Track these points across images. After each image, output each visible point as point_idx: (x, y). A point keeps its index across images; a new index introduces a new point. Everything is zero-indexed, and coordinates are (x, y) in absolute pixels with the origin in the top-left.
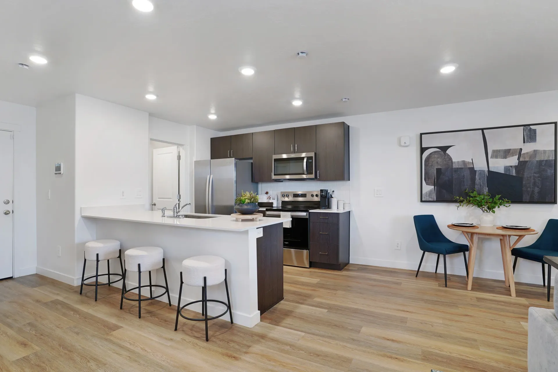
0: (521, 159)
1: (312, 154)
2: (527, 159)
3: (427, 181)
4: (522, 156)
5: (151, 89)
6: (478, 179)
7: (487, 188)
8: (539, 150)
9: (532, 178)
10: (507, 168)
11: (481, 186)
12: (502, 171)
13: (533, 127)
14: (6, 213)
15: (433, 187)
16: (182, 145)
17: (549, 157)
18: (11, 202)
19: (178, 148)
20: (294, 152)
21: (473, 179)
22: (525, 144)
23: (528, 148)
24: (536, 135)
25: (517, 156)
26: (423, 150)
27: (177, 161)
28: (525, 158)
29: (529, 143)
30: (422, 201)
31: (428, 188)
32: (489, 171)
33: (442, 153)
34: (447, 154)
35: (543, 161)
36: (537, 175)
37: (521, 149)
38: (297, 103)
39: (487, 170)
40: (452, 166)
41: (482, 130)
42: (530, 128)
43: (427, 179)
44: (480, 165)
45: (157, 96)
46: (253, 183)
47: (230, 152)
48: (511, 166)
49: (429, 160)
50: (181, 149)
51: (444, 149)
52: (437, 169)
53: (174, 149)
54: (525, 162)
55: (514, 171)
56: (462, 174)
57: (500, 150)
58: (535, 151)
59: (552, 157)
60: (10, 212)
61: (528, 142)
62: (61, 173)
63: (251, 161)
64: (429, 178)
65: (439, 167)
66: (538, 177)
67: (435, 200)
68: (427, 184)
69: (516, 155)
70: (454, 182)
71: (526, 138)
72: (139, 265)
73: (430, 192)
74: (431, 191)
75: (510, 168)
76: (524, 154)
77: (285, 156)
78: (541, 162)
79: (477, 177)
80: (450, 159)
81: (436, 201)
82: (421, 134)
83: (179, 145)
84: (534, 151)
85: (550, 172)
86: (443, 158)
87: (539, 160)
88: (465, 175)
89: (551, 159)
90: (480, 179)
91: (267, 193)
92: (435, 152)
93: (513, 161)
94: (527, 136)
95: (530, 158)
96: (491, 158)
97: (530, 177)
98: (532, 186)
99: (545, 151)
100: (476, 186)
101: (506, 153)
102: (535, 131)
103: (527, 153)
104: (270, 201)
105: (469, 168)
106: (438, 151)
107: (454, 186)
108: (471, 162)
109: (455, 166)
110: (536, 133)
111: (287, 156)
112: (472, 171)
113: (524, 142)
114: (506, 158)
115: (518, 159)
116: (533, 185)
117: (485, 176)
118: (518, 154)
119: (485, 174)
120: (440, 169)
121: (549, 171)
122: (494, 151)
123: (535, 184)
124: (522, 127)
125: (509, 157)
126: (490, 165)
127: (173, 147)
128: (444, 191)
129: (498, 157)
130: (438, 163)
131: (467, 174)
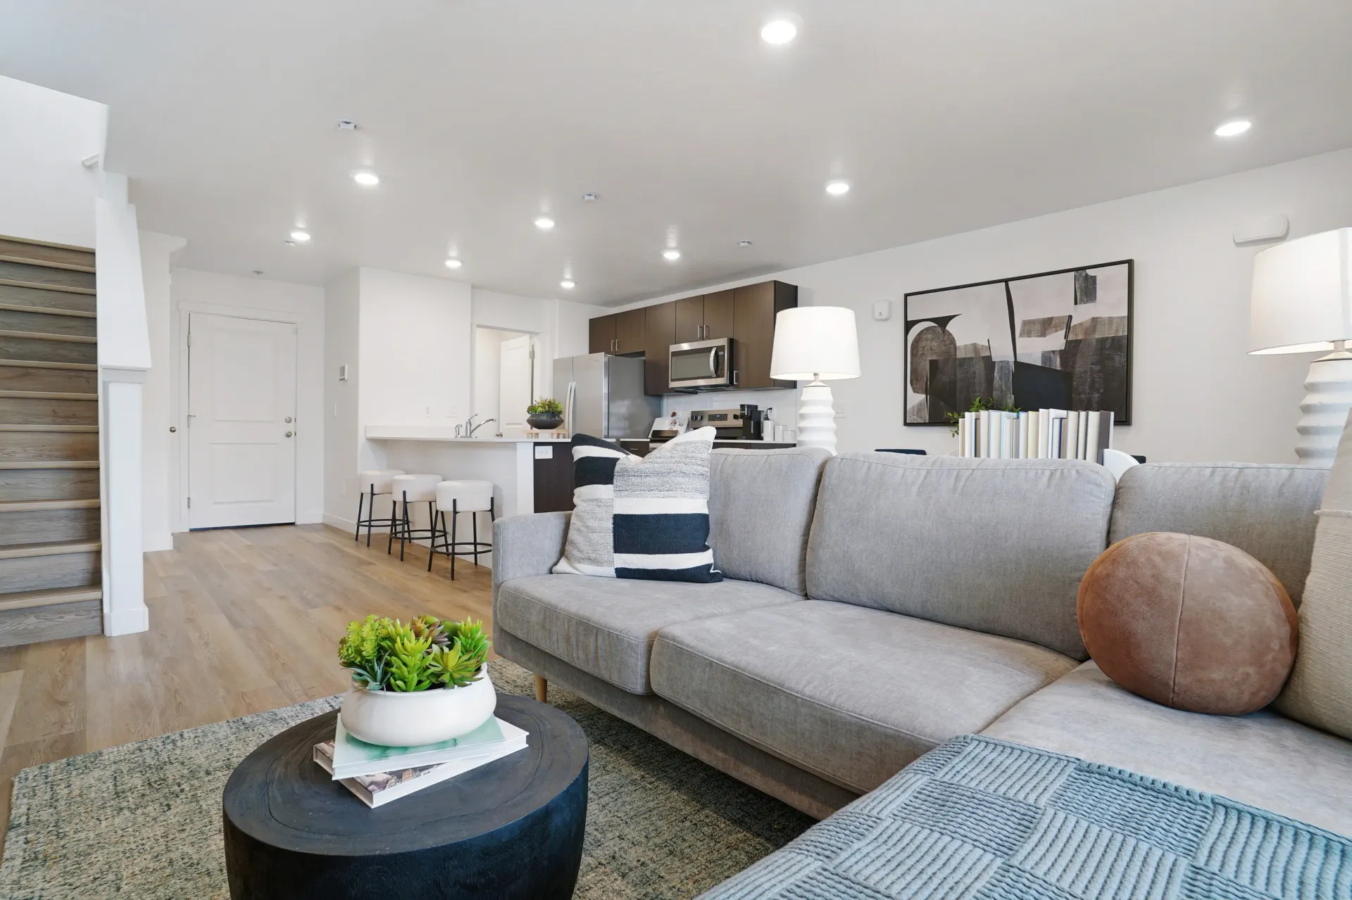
0: (1071, 338)
1: (723, 342)
2: (1080, 337)
3: (914, 385)
4: (1071, 329)
5: (453, 253)
6: (997, 378)
7: (1013, 397)
8: (1101, 318)
9: (1089, 373)
10: (1047, 356)
11: (1002, 391)
12: (1038, 362)
13: (1090, 272)
14: (288, 436)
15: (924, 396)
16: (537, 334)
17: (1117, 331)
18: (293, 420)
19: (531, 338)
20: (702, 339)
21: (990, 380)
22: (1078, 306)
23: (1083, 314)
24: (1096, 288)
25: (1063, 332)
26: (909, 325)
27: (529, 362)
28: (1076, 335)
29: (1085, 303)
30: (906, 424)
31: (917, 399)
32: (1016, 362)
33: (939, 330)
34: (948, 331)
35: (1108, 338)
36: (1096, 368)
37: (1070, 317)
38: (672, 256)
39: (1013, 360)
40: (956, 356)
41: (1006, 281)
42: (1087, 274)
43: (914, 382)
44: (1002, 352)
45: (462, 262)
46: (647, 397)
47: (614, 343)
48: (1053, 352)
49: (918, 345)
50: (535, 339)
51: (943, 322)
52: (931, 361)
53: (524, 341)
54: (1078, 342)
55: (1058, 360)
56: (972, 370)
57: (1035, 320)
58: (1094, 320)
59: (1123, 331)
60: (291, 434)
61: (1082, 301)
62: (344, 379)
63: (643, 358)
64: (917, 380)
65: (935, 358)
66: (1099, 371)
67: (927, 421)
68: (915, 391)
69: (1062, 329)
70: (958, 386)
71: (1078, 294)
72: (404, 492)
73: (919, 408)
74: (920, 404)
75: (1052, 355)
76: (1075, 326)
77: (685, 346)
78: (1102, 341)
79: (996, 374)
80: (953, 341)
81: (929, 423)
82: (906, 295)
83: (532, 334)
84: (1093, 318)
85: (1119, 360)
86: (941, 340)
87: (1101, 337)
88: (977, 371)
89: (1120, 334)
90: (1000, 379)
91: (674, 414)
92: (927, 329)
93: (1056, 341)
94: (1081, 291)
95: (1086, 333)
96: (1021, 335)
97: (1086, 372)
98: (1088, 391)
99: (1111, 320)
100: (994, 392)
101: (1046, 326)
102: (1094, 279)
103: (1081, 324)
104: (675, 429)
105: (984, 358)
106: (933, 327)
107: (958, 393)
108: (986, 346)
109: (960, 355)
110: (1096, 284)
111: (690, 346)
112: (989, 363)
113: (1076, 303)
114: (1045, 336)
115: (1066, 337)
116: (1090, 389)
117: (1009, 372)
118: (1065, 327)
119: (1009, 369)
120: (936, 361)
121: (1117, 358)
122: (1025, 323)
123: (1092, 387)
124: (1073, 274)
125: (1050, 333)
126: (1018, 352)
127: (524, 337)
128: (942, 403)
129: (1033, 334)
130: (932, 350)
131: (979, 368)
